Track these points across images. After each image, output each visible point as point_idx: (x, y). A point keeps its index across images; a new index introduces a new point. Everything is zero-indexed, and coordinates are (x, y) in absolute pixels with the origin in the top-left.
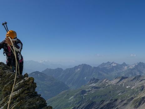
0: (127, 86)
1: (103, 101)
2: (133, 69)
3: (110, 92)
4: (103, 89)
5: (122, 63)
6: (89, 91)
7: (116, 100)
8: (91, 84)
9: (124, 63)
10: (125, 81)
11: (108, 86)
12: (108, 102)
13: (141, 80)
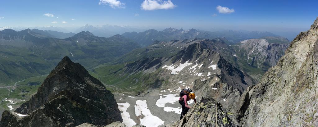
0: (178, 46)
1: (153, 58)
2: (187, 33)
3: (165, 51)
4: (161, 48)
5: (180, 29)
6: (151, 50)
7: (162, 58)
8: (154, 44)
9: (182, 29)
10: (176, 43)
11: (165, 46)
12: (156, 59)
13: (188, 43)
